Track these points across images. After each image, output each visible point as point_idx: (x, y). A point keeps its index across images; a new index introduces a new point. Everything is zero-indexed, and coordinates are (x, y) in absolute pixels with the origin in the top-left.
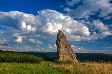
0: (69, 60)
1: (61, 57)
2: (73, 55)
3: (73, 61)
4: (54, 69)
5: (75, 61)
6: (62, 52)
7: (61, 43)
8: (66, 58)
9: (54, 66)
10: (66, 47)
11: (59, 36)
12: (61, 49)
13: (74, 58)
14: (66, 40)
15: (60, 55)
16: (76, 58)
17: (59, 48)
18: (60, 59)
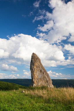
0: (44, 85)
1: (35, 82)
2: (48, 80)
3: (49, 86)
4: (26, 95)
5: (51, 86)
6: (37, 77)
7: (35, 67)
8: (41, 83)
9: (26, 93)
10: (41, 71)
11: (33, 60)
12: (35, 73)
13: (49, 83)
14: (41, 64)
15: (34, 80)
16: (51, 83)
17: (33, 73)
18: (34, 85)
